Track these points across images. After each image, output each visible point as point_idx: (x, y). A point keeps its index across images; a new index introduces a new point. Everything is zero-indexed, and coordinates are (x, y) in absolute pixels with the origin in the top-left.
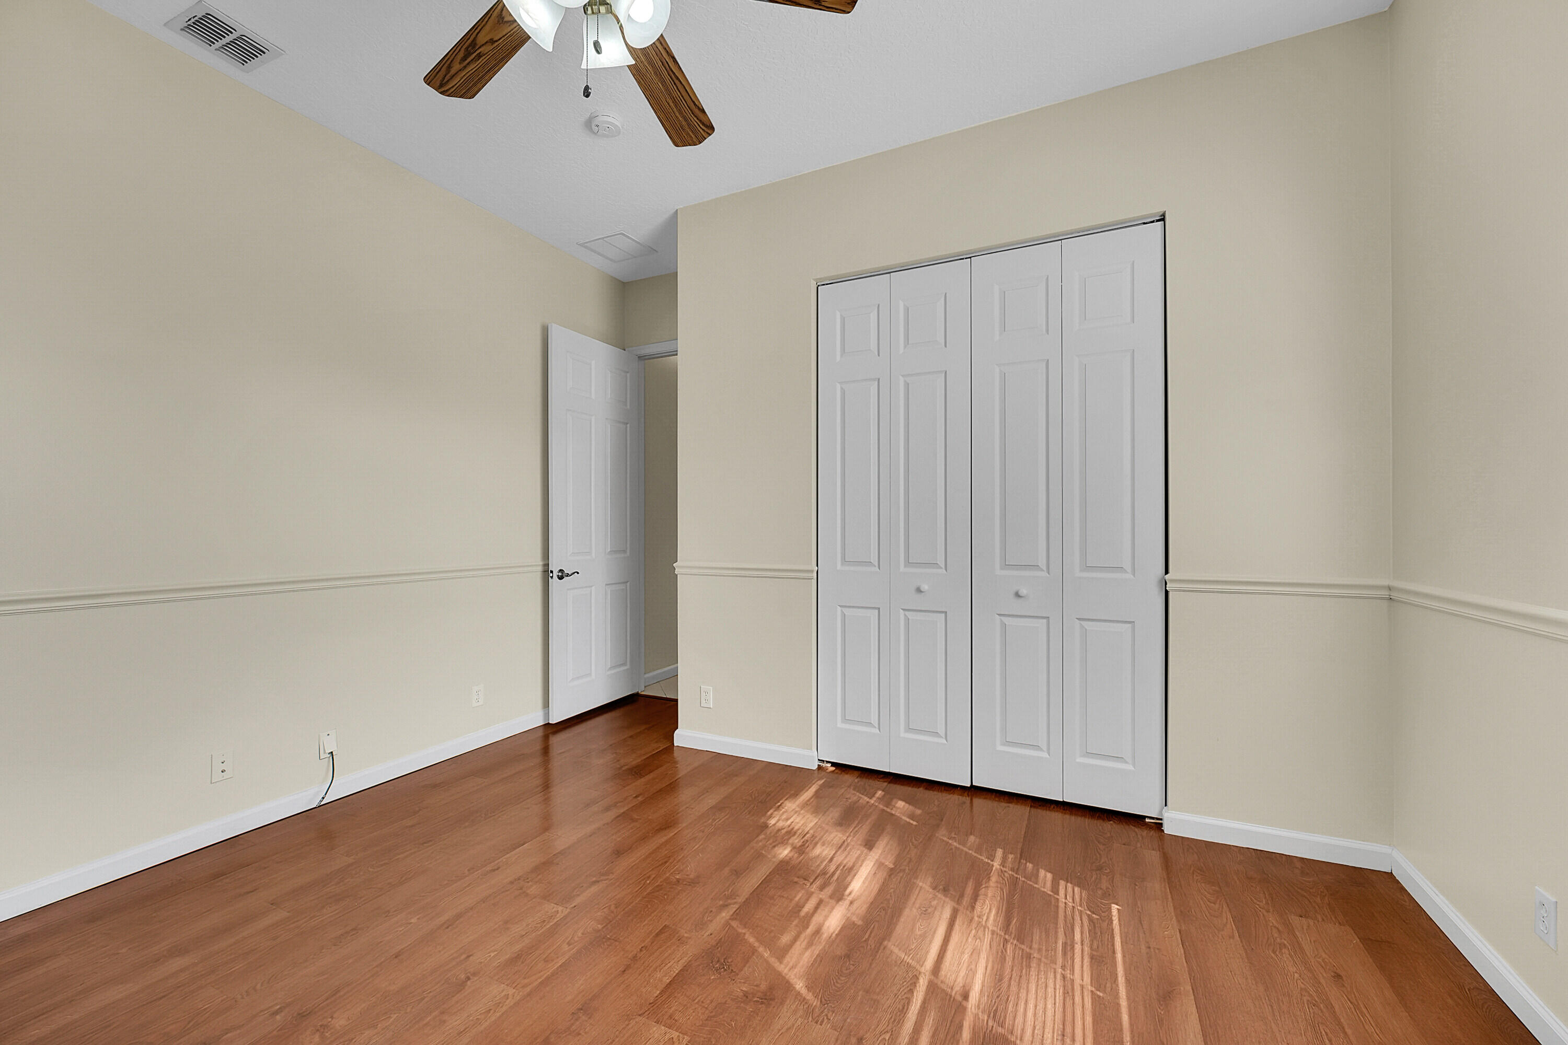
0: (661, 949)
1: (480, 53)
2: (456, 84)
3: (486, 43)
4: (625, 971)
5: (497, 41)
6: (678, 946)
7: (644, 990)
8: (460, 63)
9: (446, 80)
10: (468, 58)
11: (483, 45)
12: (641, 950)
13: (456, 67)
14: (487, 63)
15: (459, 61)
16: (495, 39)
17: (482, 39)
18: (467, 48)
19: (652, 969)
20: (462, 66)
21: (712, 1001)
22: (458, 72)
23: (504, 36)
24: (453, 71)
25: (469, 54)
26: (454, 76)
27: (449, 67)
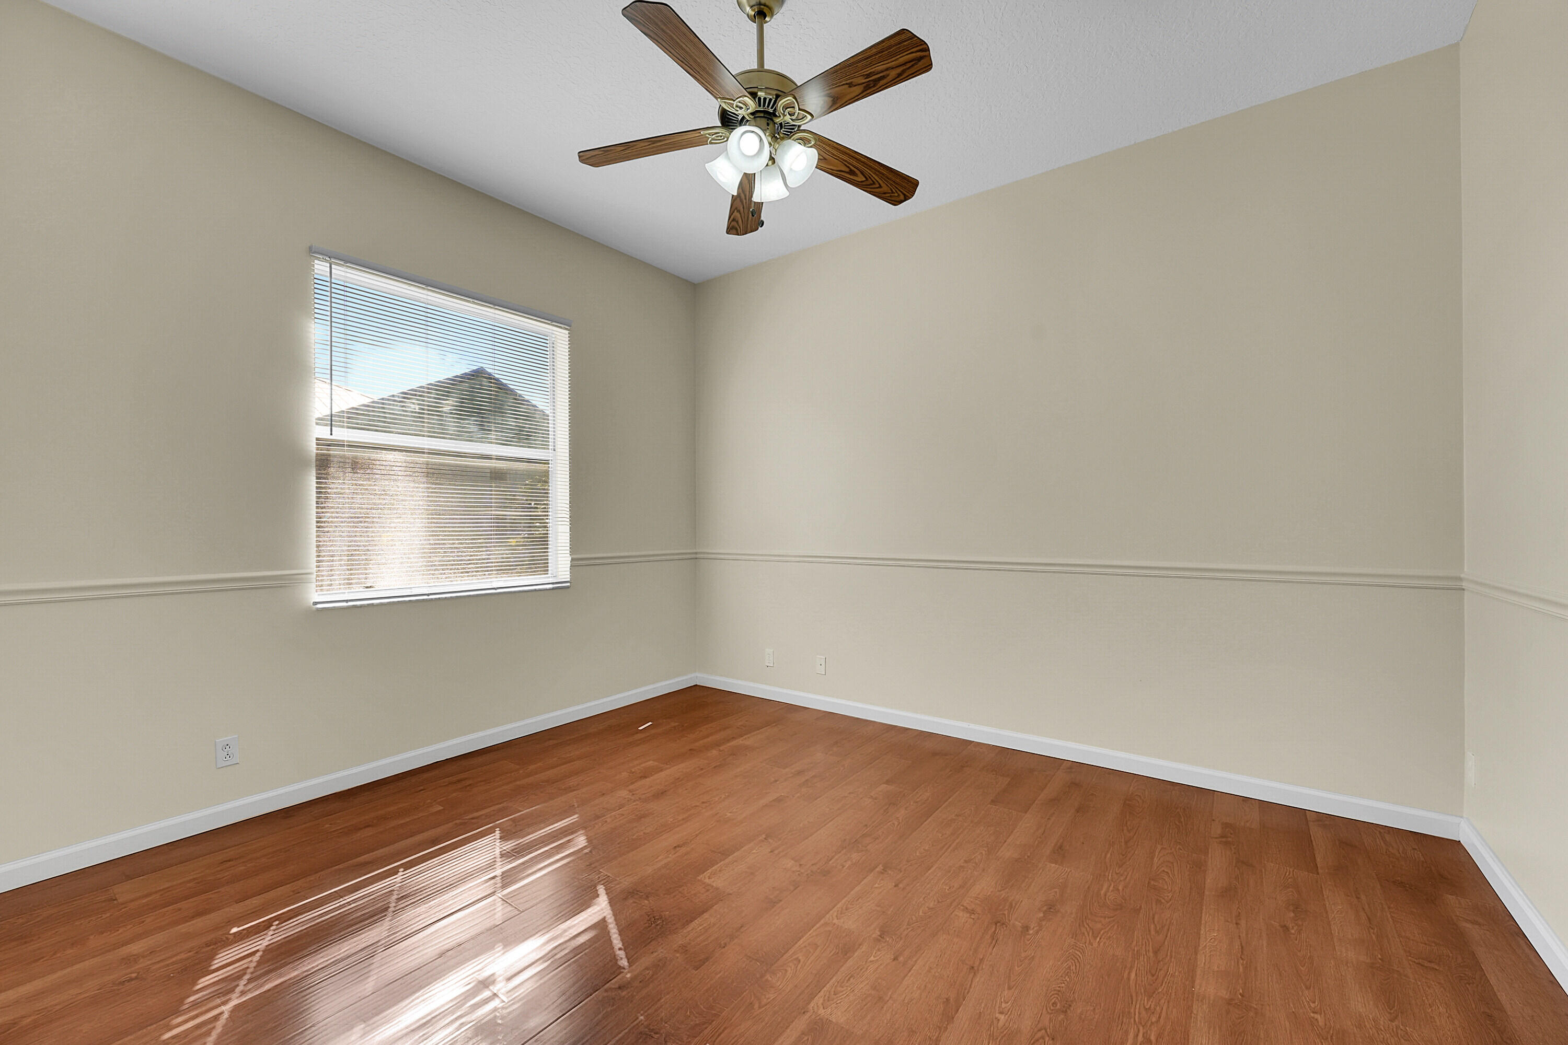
0: (706, 943)
1: (866, 78)
2: (907, 55)
3: (855, 86)
4: (741, 927)
5: (847, 84)
6: (690, 944)
7: (725, 910)
8: (888, 75)
9: (913, 63)
10: (879, 78)
11: (859, 85)
12: (725, 944)
13: (893, 73)
14: (867, 66)
15: (888, 78)
16: (847, 86)
17: (857, 90)
18: (874, 86)
19: (717, 926)
20: (887, 72)
21: (675, 896)
22: (897, 67)
23: (839, 86)
24: (899, 70)
25: (875, 81)
26: (903, 64)
27: (899, 75)
